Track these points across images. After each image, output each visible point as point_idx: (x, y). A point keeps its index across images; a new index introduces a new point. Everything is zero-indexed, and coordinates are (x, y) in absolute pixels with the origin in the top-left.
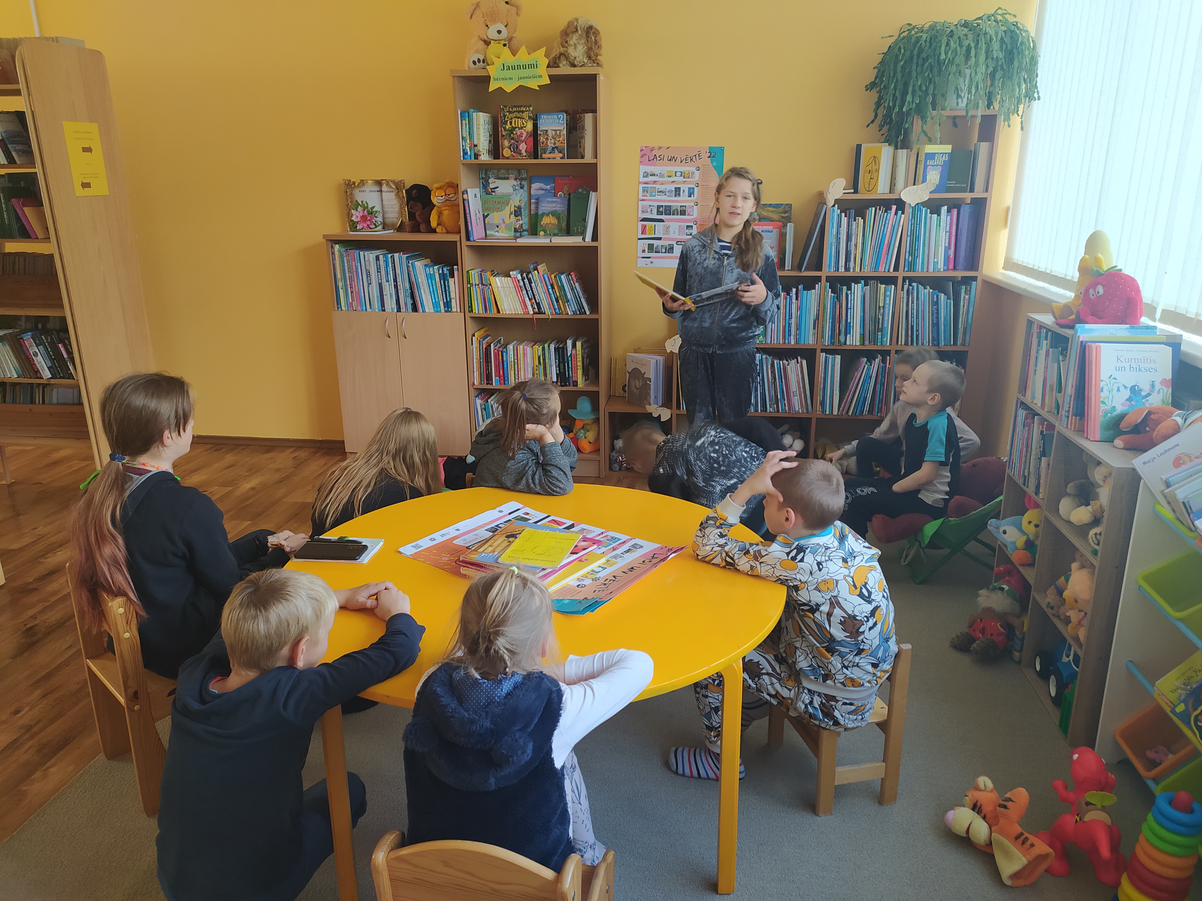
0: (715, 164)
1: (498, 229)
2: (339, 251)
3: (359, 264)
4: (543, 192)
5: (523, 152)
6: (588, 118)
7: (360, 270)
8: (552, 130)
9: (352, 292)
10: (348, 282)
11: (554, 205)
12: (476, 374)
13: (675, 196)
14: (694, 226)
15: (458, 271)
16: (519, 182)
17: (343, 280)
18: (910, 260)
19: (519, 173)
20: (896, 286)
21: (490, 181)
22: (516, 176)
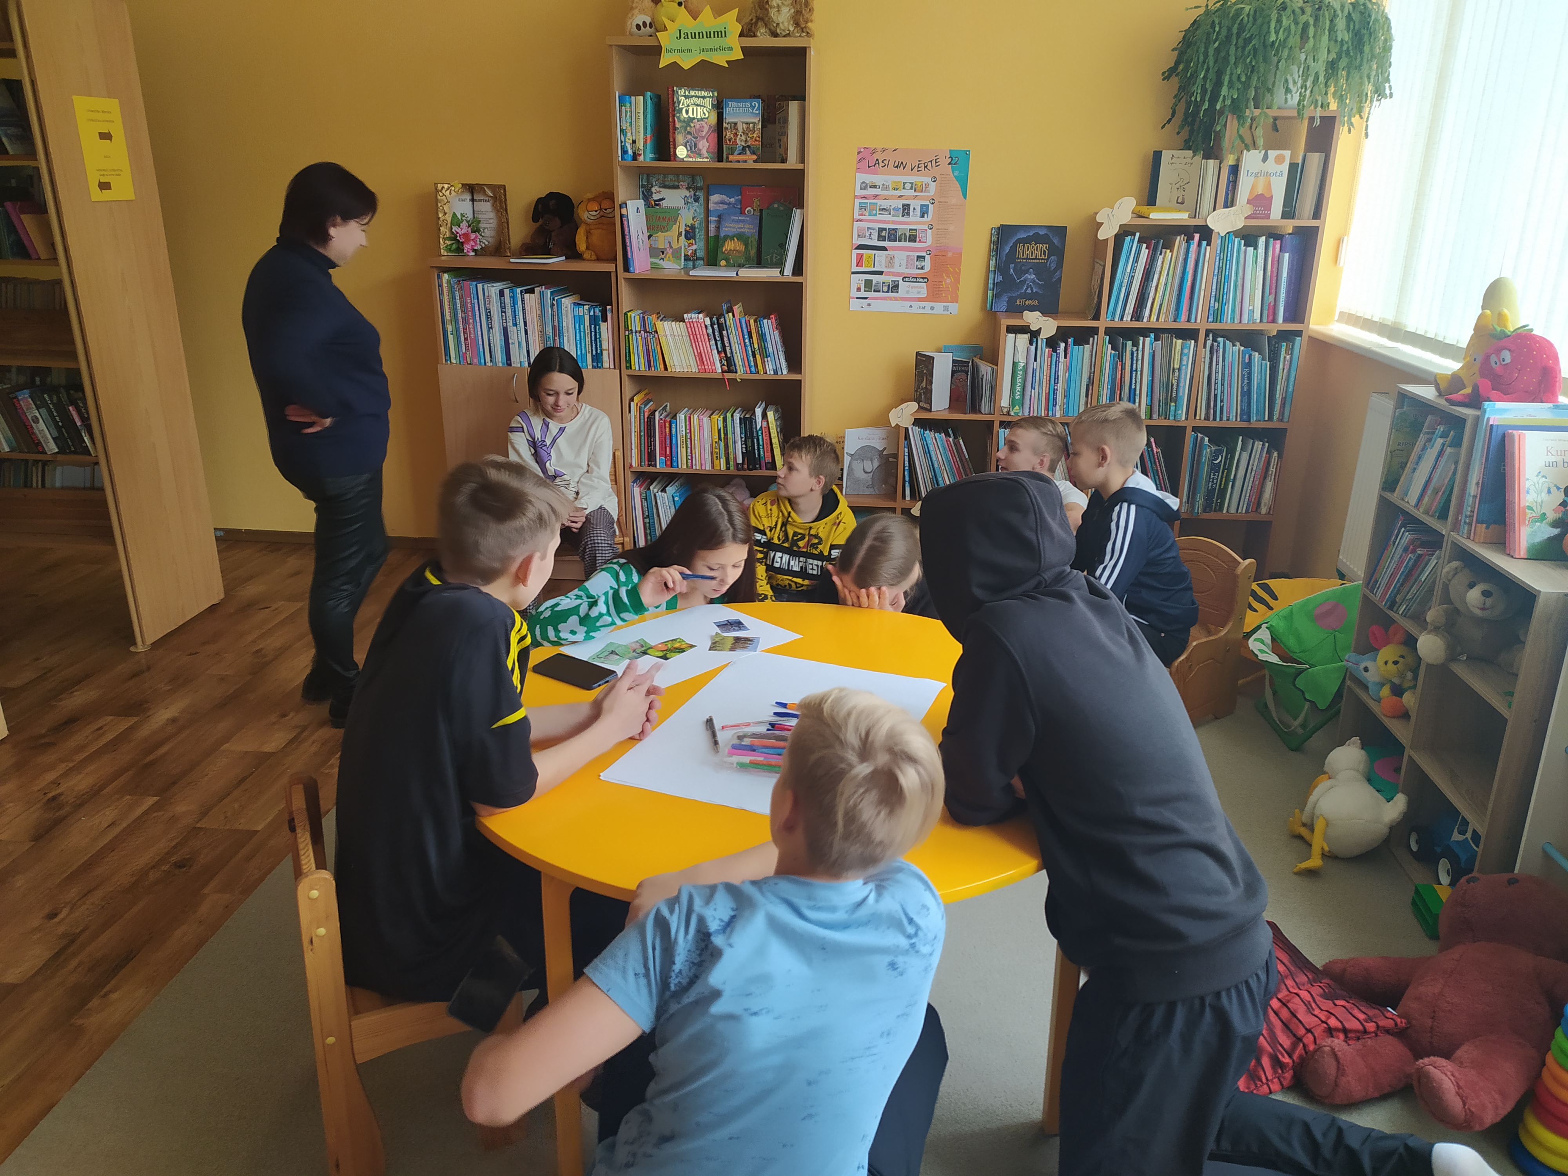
0: (956, 173)
1: (663, 256)
2: (448, 282)
3: (476, 301)
4: (726, 206)
5: (704, 151)
6: (793, 107)
7: (477, 309)
8: (743, 123)
9: (466, 339)
10: (461, 326)
11: (741, 225)
12: (635, 452)
13: (903, 216)
14: (927, 256)
15: (612, 312)
16: (693, 192)
17: (453, 323)
18: (1216, 307)
19: (693, 181)
20: (1196, 342)
21: (653, 190)
22: (688, 184)
